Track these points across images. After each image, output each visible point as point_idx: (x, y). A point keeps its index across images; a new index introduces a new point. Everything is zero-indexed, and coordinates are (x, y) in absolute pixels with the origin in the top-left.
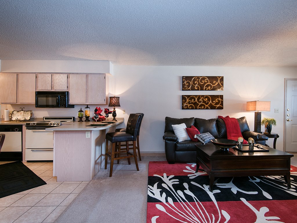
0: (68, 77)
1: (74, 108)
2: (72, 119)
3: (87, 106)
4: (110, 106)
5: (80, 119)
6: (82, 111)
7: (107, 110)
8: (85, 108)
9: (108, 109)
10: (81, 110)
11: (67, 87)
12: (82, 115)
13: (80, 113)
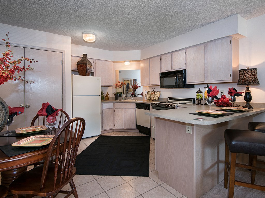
0: (185, 53)
1: (194, 88)
2: (192, 101)
3: (208, 85)
4: (239, 84)
5: (199, 102)
6: (201, 92)
7: (233, 91)
8: (205, 88)
9: (235, 90)
10: (200, 90)
11: (185, 64)
12: (201, 97)
13: (198, 94)
